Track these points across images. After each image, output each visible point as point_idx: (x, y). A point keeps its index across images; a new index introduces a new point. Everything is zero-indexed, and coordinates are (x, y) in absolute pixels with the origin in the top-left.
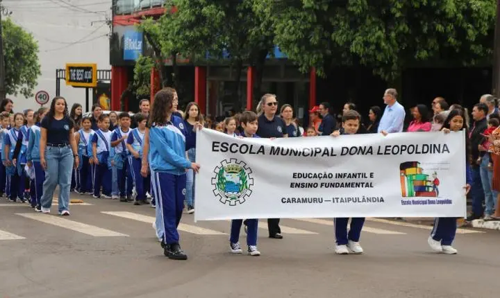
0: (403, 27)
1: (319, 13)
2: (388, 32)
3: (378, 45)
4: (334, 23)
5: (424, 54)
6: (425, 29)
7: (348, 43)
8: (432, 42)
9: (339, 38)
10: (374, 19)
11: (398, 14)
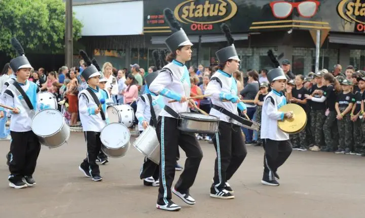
0: (21, 32)
2: (13, 34)
3: (8, 41)
5: (32, 46)
6: (32, 34)
8: (36, 41)
10: (6, 28)
11: (18, 26)
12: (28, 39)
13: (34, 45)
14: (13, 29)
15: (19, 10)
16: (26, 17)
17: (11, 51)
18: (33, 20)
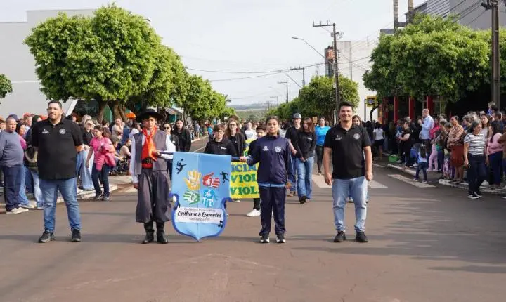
0: (459, 75)
1: (417, 69)
2: (450, 77)
3: (446, 84)
4: (425, 74)
5: (471, 88)
6: (471, 75)
7: (430, 84)
8: (476, 82)
9: (426, 81)
10: (442, 71)
11: (455, 68)
12: (468, 81)
13: (474, 87)
14: (451, 71)
15: (455, 51)
16: (463, 58)
17: (450, 94)
18: (471, 60)
